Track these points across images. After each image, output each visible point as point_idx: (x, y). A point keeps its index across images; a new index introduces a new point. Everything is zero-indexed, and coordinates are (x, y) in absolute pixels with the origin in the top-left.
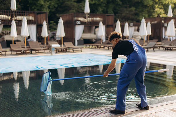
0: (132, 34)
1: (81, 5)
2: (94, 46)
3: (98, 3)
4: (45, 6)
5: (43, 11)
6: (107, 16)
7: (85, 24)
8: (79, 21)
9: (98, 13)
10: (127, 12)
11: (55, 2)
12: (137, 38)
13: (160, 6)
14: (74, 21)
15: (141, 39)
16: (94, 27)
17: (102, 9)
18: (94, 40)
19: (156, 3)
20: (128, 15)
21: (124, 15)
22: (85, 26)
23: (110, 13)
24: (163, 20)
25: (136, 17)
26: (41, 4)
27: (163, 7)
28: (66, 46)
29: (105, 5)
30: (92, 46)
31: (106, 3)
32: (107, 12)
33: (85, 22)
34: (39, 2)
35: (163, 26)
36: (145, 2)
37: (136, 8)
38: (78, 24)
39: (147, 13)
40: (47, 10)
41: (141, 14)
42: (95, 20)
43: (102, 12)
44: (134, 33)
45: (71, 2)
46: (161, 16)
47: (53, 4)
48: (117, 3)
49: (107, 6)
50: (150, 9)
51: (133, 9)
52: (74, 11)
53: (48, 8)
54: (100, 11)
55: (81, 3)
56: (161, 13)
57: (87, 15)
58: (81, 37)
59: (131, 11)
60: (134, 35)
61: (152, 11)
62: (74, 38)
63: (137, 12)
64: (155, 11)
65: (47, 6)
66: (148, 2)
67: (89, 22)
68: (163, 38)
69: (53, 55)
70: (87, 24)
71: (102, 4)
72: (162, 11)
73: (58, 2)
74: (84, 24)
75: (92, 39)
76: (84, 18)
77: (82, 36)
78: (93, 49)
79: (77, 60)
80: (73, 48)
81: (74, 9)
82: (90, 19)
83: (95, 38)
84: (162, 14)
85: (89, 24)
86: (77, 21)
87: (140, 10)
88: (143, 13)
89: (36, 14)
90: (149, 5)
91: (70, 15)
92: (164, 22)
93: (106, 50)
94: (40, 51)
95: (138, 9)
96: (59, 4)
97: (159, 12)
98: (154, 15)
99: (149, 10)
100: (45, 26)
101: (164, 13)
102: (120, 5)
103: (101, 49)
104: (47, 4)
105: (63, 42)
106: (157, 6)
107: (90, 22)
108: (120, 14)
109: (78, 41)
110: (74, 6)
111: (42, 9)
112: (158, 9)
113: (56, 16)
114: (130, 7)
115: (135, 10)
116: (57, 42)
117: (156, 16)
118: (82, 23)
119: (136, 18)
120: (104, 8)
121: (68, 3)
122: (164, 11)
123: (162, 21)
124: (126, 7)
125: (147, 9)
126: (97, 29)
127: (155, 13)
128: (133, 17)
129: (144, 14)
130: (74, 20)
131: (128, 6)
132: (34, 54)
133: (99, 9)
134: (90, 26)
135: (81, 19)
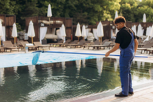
0: (87, 34)
1: (42, 9)
2: (57, 45)
3: (57, 8)
4: (11, 9)
5: (8, 14)
6: (67, 19)
7: (49, 26)
8: (43, 23)
9: (56, 17)
10: (81, 16)
11: (19, 6)
12: (91, 38)
13: (107, 12)
14: (39, 24)
15: (94, 39)
16: (55, 29)
17: (60, 13)
18: (55, 40)
19: (104, 9)
20: (82, 19)
21: (78, 18)
22: (48, 28)
23: (67, 17)
24: (111, 23)
25: (89, 20)
26: (7, 8)
27: (109, 13)
28: (36, 45)
29: (62, 10)
30: (56, 45)
31: (63, 8)
32: (64, 16)
33: (48, 24)
34: (5, 6)
35: (112, 28)
36: (96, 8)
37: (88, 13)
38: (42, 26)
39: (97, 17)
40: (13, 13)
41: (92, 18)
42: (57, 23)
43: (59, 16)
44: (88, 34)
45: (34, 7)
46: (108, 20)
47: (17, 8)
48: (72, 8)
49: (64, 11)
50: (100, 14)
51: (86, 13)
52: (37, 14)
53: (13, 12)
54: (58, 15)
55: (42, 8)
56: (108, 17)
57: (49, 19)
58: (45, 38)
59: (84, 15)
60: (89, 35)
61: (101, 15)
62: (39, 38)
63: (89, 16)
64: (104, 16)
65: (12, 9)
66: (98, 9)
67: (51, 24)
68: (112, 38)
69: (27, 53)
70: (50, 26)
71: (60, 9)
72: (109, 16)
73: (22, 7)
74: (47, 26)
75: (54, 39)
76: (47, 21)
77: (45, 36)
78: (57, 47)
79: (51, 57)
80: (43, 47)
81: (36, 13)
82: (52, 22)
83: (57, 38)
84: (109, 19)
85: (51, 26)
86: (42, 24)
87: (92, 15)
88: (94, 17)
89: (5, 16)
90: (99, 11)
91: (34, 18)
92: (112, 25)
93: (69, 48)
94: (13, 50)
95: (90, 14)
96: (23, 8)
97: (106, 17)
98: (103, 19)
99: (98, 15)
100: (15, 28)
101: (111, 17)
102: (75, 10)
103: (64, 47)
104: (12, 8)
105: (33, 42)
106: (105, 11)
107: (53, 24)
108: (75, 18)
109: (42, 40)
110: (36, 10)
111: (8, 12)
112: (106, 14)
113: (20, 19)
114: (83, 12)
115: (88, 15)
116: (27, 42)
117: (105, 20)
118: (46, 25)
119: (89, 22)
120: (61, 12)
121: (31, 7)
122: (111, 16)
123: (111, 25)
124: (80, 12)
125: (97, 14)
126: (58, 31)
127: (104, 17)
128: (86, 20)
129: (95, 19)
130: (39, 22)
131: (82, 11)
132: (9, 52)
133: (57, 14)
134: (51, 28)
135: (45, 22)
